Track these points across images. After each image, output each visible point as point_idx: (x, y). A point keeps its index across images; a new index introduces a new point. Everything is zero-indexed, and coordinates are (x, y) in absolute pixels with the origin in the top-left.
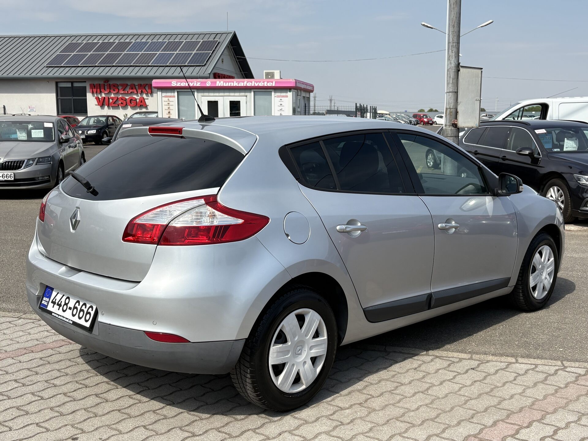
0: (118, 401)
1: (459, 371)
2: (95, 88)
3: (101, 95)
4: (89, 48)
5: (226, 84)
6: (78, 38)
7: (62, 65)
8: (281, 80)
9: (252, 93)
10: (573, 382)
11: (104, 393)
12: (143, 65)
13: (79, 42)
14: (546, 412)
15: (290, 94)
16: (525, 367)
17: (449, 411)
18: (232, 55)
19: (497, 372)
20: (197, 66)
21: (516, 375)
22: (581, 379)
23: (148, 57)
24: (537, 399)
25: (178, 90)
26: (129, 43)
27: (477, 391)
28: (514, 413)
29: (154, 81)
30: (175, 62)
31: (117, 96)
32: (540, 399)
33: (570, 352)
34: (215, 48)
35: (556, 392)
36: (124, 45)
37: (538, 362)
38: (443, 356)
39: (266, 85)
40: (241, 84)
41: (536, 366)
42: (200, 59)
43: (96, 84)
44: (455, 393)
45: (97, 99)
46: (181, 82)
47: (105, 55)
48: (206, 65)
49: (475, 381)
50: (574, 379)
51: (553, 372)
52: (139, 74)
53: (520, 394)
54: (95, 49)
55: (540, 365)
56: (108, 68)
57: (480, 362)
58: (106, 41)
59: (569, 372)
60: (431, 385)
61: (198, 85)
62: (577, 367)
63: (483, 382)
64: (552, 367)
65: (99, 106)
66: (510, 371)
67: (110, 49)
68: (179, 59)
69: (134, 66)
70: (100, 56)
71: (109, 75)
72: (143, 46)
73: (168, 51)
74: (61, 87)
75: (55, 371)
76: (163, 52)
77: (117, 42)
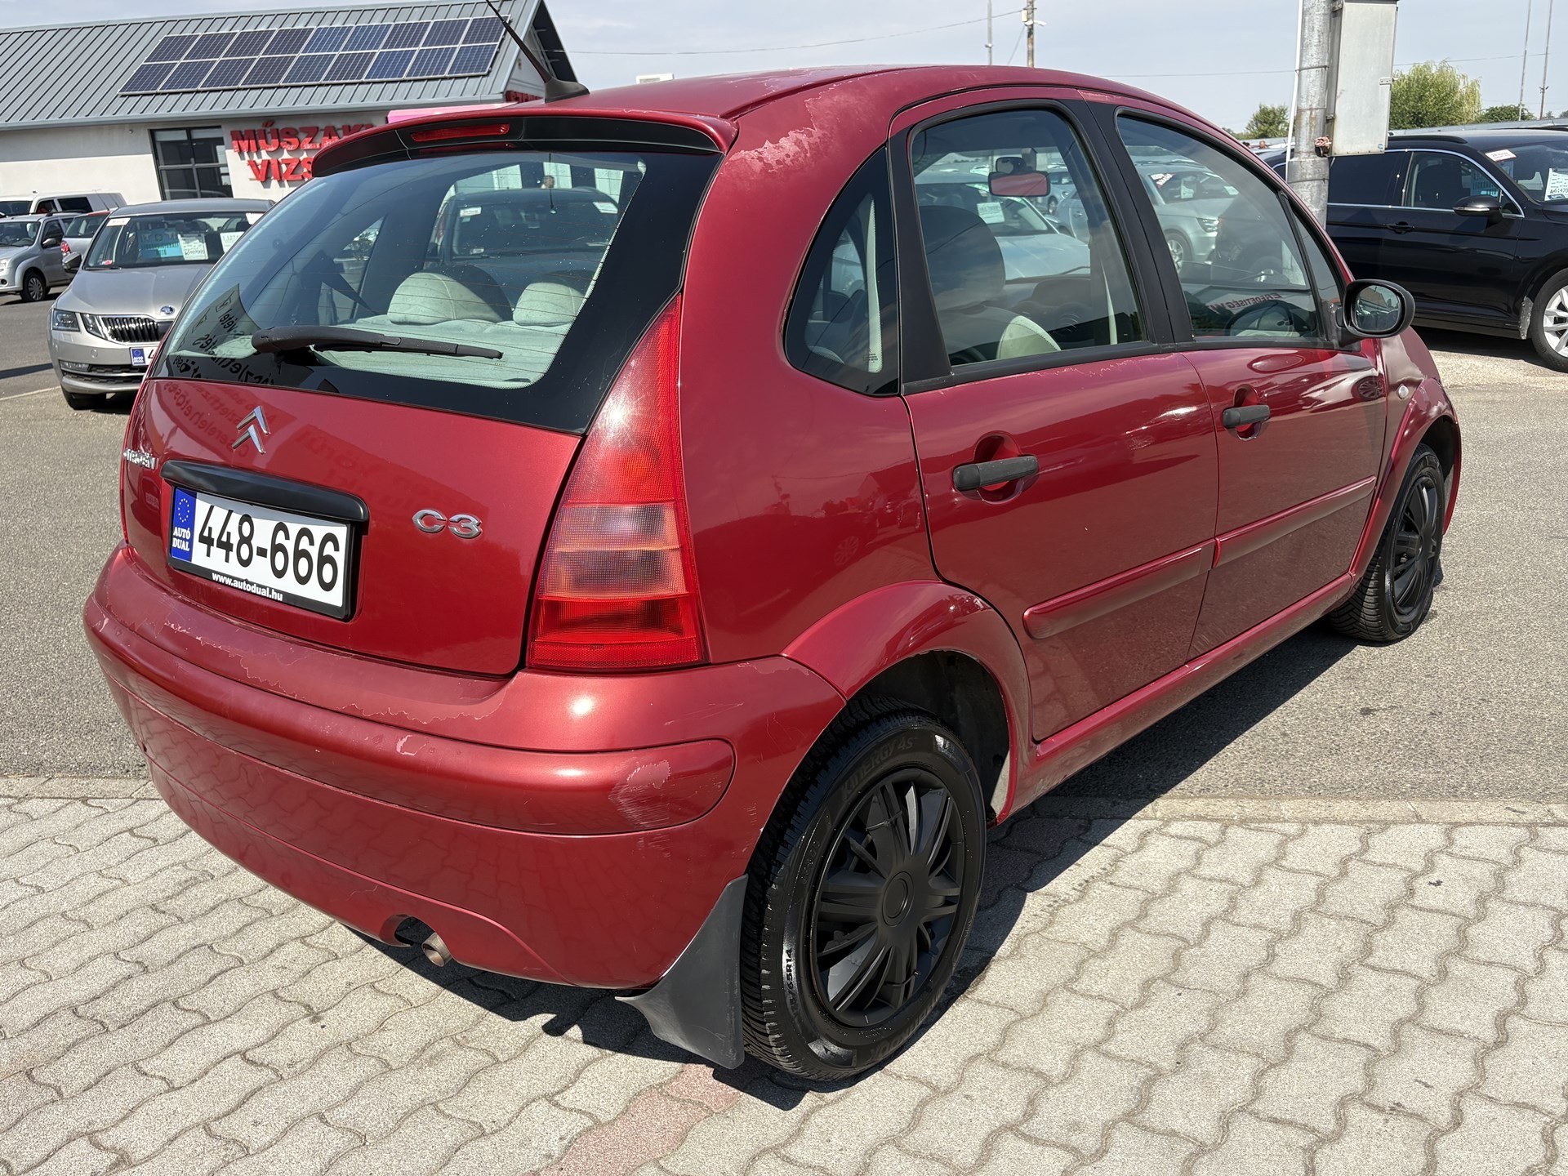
2: (243, 140)
3: (259, 156)
4: (215, 45)
6: (182, 25)
7: (158, 90)
12: (348, 81)
13: (187, 33)
20: (470, 77)
23: (356, 62)
26: (305, 33)
31: (296, 156)
36: (294, 38)
42: (475, 60)
43: (246, 131)
45: (253, 164)
47: (255, 63)
48: (491, 73)
52: (343, 104)
54: (227, 48)
56: (268, 93)
58: (250, 29)
65: (259, 181)
67: (265, 48)
68: (428, 64)
69: (327, 85)
70: (243, 65)
71: (273, 108)
72: (338, 38)
73: (397, 47)
74: (164, 143)
75: (1089, 1056)
76: (387, 50)
77: (277, 30)
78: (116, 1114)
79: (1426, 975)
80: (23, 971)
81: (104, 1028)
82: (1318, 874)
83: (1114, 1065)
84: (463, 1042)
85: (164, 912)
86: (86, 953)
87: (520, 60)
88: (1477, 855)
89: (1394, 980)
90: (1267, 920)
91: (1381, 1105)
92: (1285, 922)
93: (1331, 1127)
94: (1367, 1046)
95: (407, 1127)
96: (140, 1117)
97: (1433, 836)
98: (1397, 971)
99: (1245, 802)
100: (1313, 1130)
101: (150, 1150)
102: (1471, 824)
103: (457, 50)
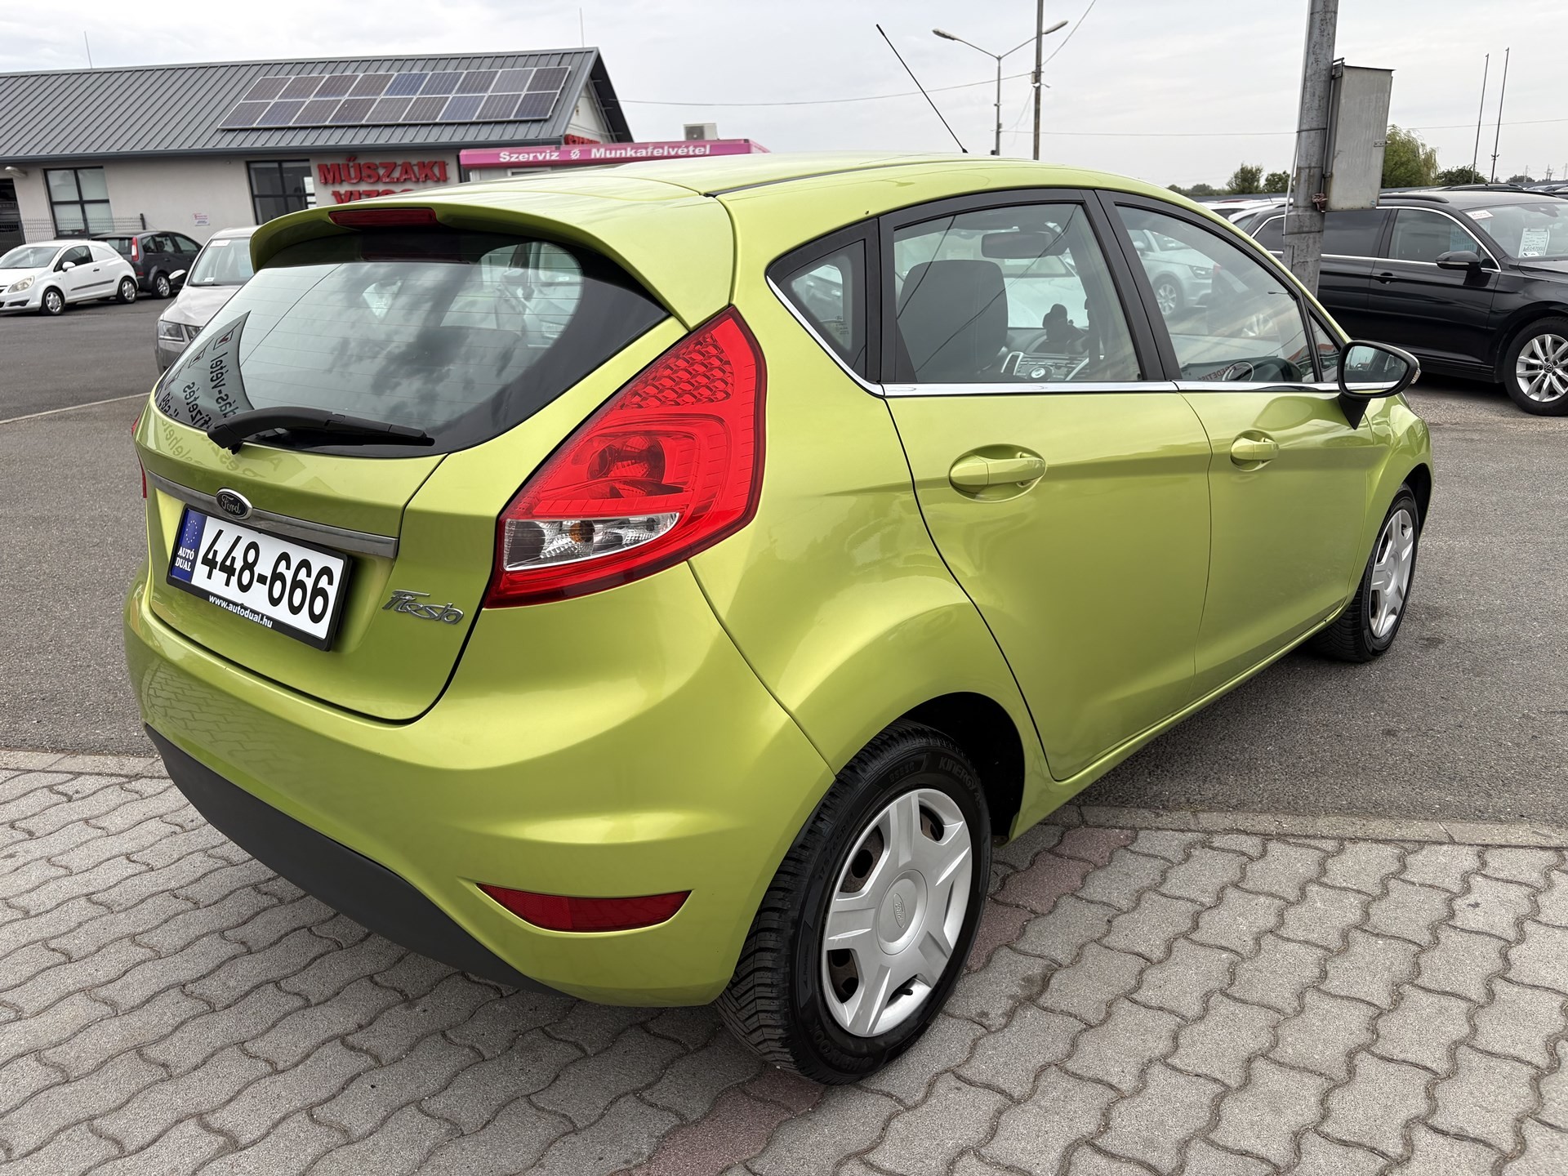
2: (329, 173)
3: (343, 187)
4: (303, 90)
5: (611, 153)
6: (277, 68)
7: (254, 126)
12: (424, 122)
13: (281, 76)
20: (533, 121)
23: (431, 105)
25: (515, 170)
26: (387, 77)
29: (463, 153)
30: (488, 112)
34: (565, 83)
36: (376, 81)
39: (691, 153)
40: (642, 153)
42: (538, 105)
43: (332, 165)
45: (336, 195)
46: (520, 153)
47: (342, 102)
48: (552, 118)
52: (419, 140)
54: (315, 92)
56: (351, 132)
58: (337, 73)
61: (555, 156)
67: (350, 91)
68: (495, 109)
69: (404, 125)
70: (330, 106)
71: (356, 142)
72: (415, 84)
73: (468, 93)
74: (257, 172)
75: (1157, 1070)
76: (458, 95)
77: (362, 75)
78: (224, 1097)
79: (1474, 997)
80: (133, 948)
81: (211, 1008)
82: (1359, 892)
83: (1182, 1080)
84: (553, 1034)
85: (266, 894)
86: (194, 931)
87: (578, 107)
88: (1510, 878)
89: (1445, 1001)
90: (1313, 937)
91: (1445, 1129)
92: (1334, 942)
93: (1400, 1150)
94: (1426, 1068)
95: (502, 1120)
96: (245, 1101)
97: (1467, 859)
98: (1447, 992)
99: (1281, 818)
100: (1383, 1155)
101: (257, 1134)
102: (1501, 846)
103: (522, 97)
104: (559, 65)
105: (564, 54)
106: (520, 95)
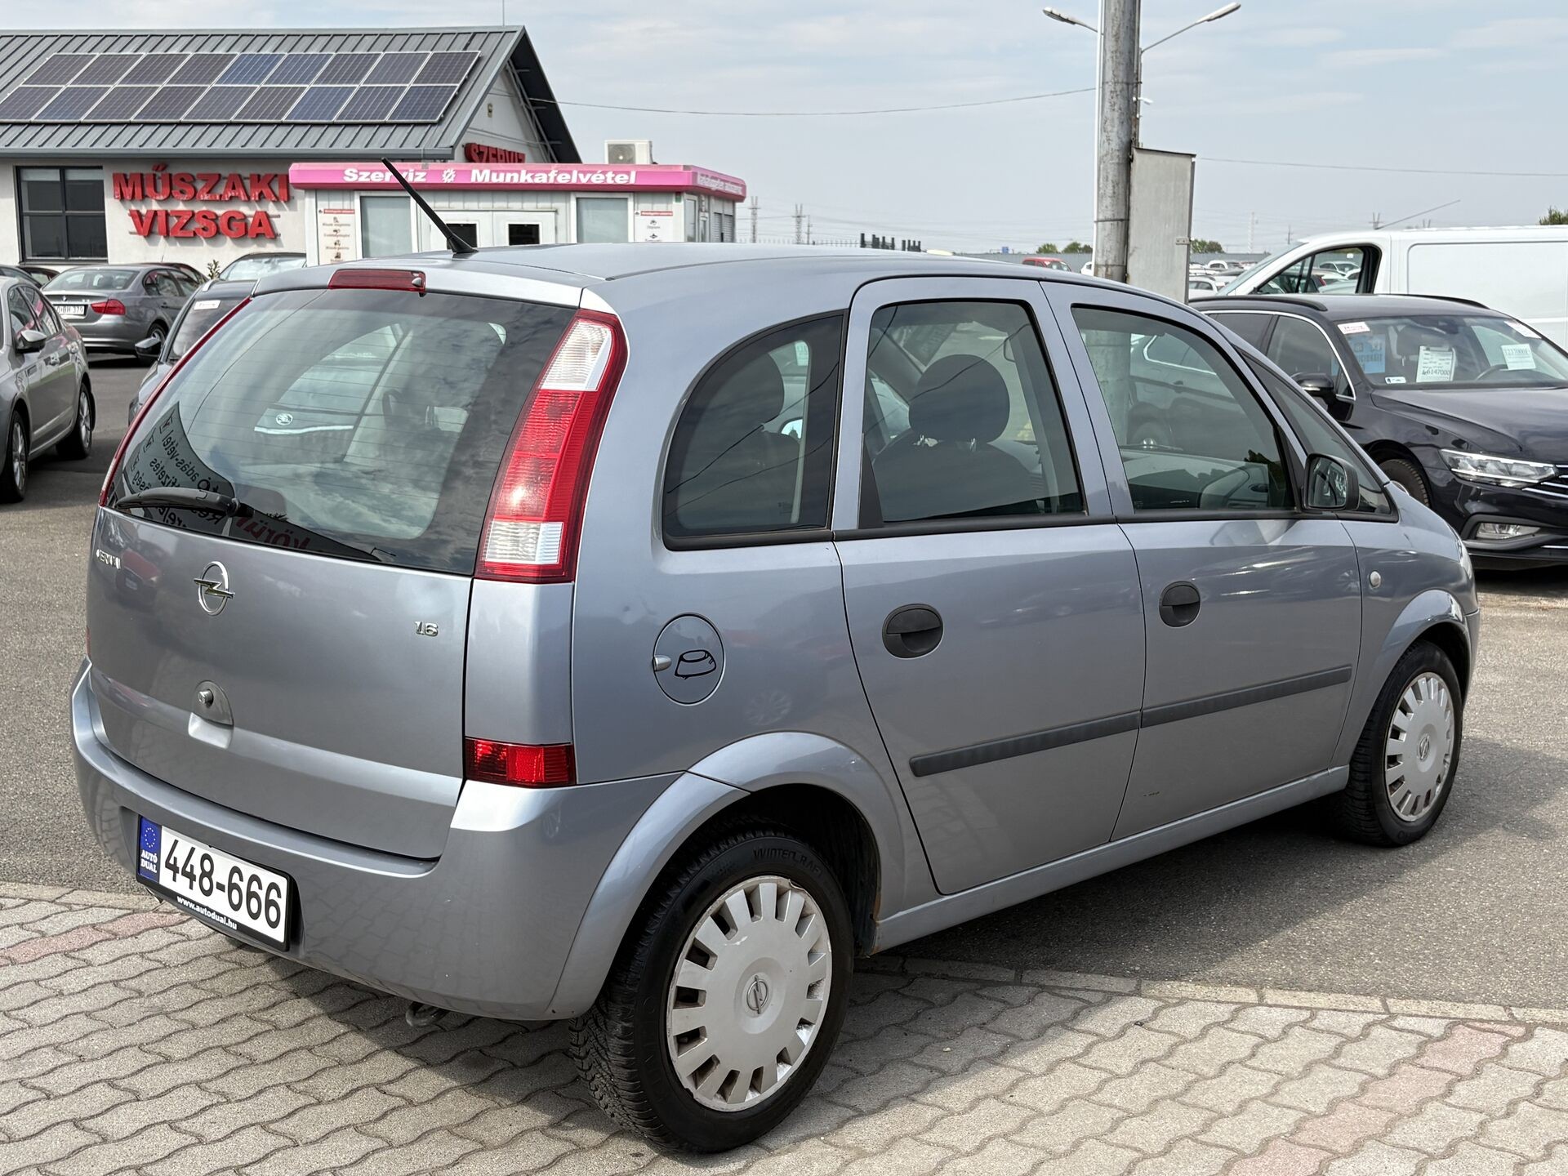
0: (137, 1141)
1: (1102, 1030)
2: (127, 186)
3: (146, 206)
4: (109, 72)
5: (498, 177)
6: (79, 41)
7: (32, 119)
8: (654, 169)
9: (573, 203)
10: (1411, 1061)
11: (98, 1115)
12: (265, 121)
13: (82, 52)
14: (1330, 1151)
15: (679, 209)
16: (1281, 1017)
17: (1066, 1154)
18: (517, 95)
19: (1204, 1032)
20: (416, 125)
21: (1256, 1040)
22: (1433, 1051)
23: (278, 99)
24: (1309, 1113)
25: (364, 194)
26: (224, 60)
27: (1146, 1091)
28: (1245, 1156)
29: (295, 167)
30: (355, 111)
31: (190, 207)
32: (1317, 1113)
33: (1408, 970)
34: (469, 74)
35: (1363, 1090)
36: (210, 63)
37: (1321, 1000)
38: (1061, 985)
39: (610, 181)
40: (542, 179)
41: (1314, 1012)
42: (426, 104)
43: (132, 175)
44: (1087, 1098)
45: (136, 215)
46: (372, 171)
47: (157, 91)
48: (443, 122)
49: (1144, 1062)
50: (1412, 1051)
51: (1357, 1030)
52: (254, 147)
53: (1265, 1099)
54: (127, 73)
55: (1323, 1009)
56: (165, 130)
57: (1161, 1004)
58: (159, 51)
59: (1401, 1030)
60: (1021, 1074)
61: (420, 178)
62: (1423, 1016)
63: (1167, 1062)
64: (1356, 1015)
65: (142, 237)
66: (1242, 1029)
67: (172, 75)
68: (367, 105)
69: (238, 124)
70: (141, 95)
71: (168, 148)
72: (262, 68)
73: (333, 82)
74: (29, 182)
76: (320, 86)
77: (192, 54)
103: (406, 91)
104: (465, 48)
105: (475, 34)
106: (405, 87)
